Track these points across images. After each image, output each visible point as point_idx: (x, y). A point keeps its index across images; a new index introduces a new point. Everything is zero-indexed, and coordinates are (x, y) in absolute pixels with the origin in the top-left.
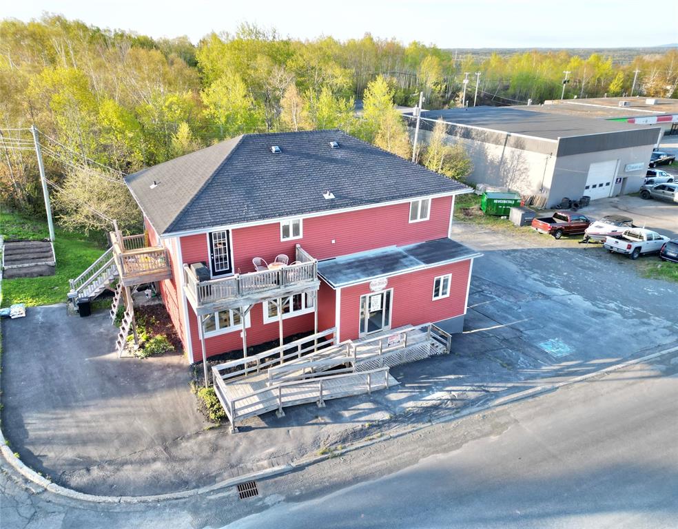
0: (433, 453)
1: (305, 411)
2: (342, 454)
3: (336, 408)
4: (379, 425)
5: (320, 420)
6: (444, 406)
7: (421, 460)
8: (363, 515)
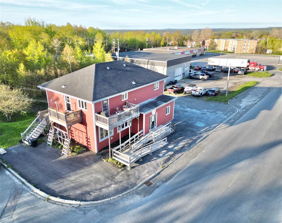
0: (192, 159)
1: (148, 158)
2: (168, 166)
3: (156, 154)
4: (172, 156)
5: (154, 158)
6: (185, 146)
7: (190, 162)
8: (187, 180)
